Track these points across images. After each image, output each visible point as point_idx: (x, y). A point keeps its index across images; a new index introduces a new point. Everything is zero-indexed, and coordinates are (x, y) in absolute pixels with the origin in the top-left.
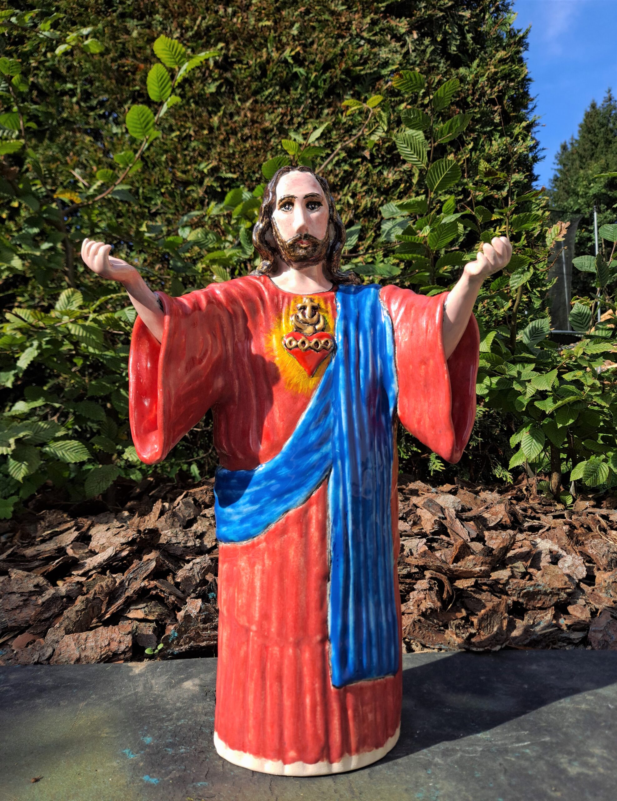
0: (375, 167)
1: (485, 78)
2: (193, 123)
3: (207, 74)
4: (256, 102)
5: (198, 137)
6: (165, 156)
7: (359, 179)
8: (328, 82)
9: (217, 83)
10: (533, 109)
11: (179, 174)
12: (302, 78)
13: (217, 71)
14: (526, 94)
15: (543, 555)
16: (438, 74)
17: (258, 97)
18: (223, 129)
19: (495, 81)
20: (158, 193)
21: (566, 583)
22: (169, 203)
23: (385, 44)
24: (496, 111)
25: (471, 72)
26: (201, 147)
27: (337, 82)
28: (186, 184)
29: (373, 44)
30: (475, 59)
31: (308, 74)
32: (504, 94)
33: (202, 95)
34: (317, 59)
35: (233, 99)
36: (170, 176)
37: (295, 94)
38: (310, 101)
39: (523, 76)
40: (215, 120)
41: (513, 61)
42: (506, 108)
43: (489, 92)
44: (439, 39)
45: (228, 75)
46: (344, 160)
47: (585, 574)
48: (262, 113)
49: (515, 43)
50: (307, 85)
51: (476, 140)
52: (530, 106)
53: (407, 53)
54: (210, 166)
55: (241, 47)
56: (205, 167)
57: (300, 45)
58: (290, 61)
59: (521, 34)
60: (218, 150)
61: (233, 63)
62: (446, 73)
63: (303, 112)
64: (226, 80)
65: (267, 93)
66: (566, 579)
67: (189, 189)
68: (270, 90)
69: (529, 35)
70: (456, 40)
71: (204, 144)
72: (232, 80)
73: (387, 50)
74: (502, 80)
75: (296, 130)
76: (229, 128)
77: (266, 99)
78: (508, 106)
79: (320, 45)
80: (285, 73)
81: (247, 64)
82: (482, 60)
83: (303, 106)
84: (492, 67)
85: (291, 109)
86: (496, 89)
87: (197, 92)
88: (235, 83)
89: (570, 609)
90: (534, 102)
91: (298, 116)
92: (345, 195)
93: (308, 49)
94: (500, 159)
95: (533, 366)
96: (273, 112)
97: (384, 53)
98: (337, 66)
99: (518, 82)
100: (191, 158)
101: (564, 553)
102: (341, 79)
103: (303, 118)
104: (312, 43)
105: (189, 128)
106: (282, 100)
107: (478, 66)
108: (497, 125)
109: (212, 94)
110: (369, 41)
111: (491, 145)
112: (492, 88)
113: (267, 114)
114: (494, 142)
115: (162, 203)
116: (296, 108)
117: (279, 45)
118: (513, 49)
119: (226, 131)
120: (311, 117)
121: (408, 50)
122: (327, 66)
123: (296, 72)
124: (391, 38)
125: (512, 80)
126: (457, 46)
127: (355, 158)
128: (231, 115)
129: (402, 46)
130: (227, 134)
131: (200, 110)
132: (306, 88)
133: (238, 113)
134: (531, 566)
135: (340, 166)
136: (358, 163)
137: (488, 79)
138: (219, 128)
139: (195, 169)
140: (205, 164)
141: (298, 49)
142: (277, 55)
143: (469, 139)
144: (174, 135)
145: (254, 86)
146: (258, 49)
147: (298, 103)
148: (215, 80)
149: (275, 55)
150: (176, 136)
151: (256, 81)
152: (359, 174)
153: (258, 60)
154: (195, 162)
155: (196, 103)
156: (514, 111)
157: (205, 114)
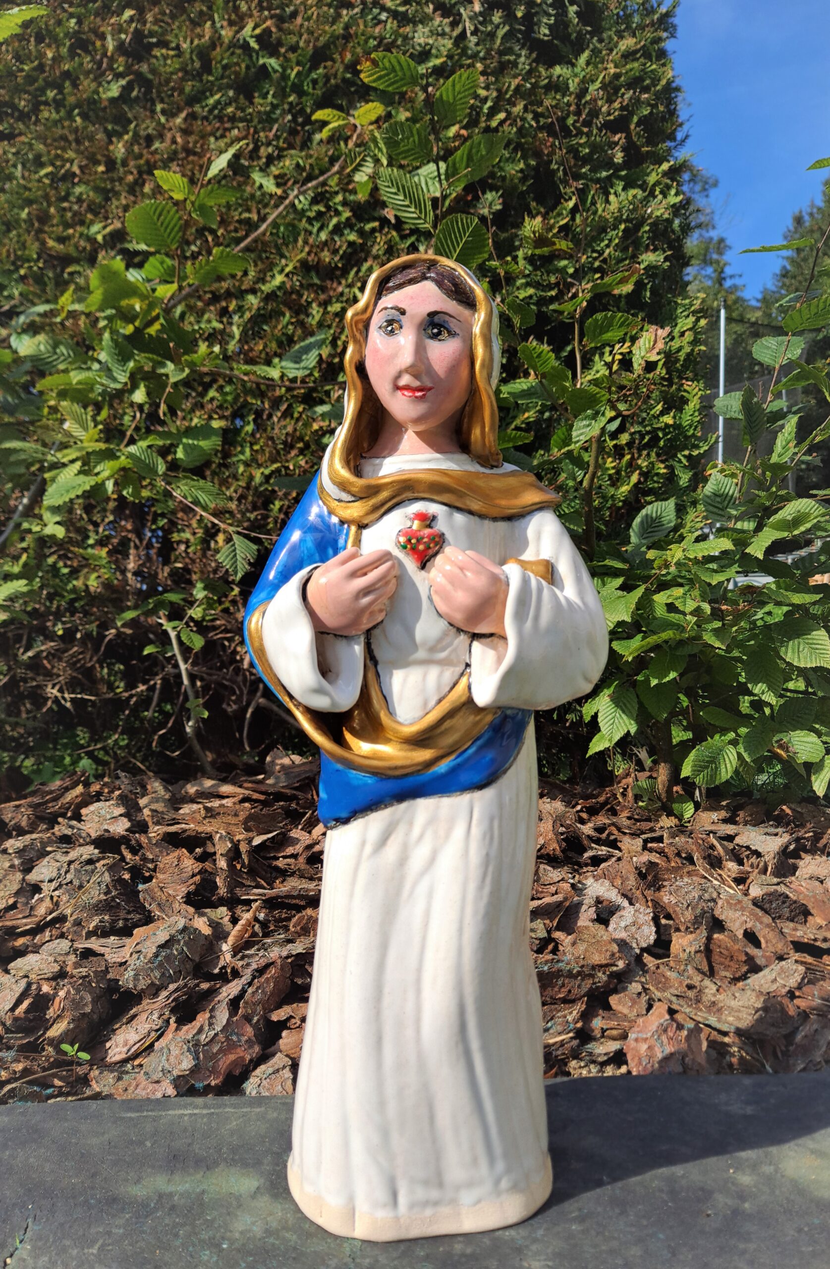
0: (403, 237)
1: (598, 84)
2: (78, 152)
3: (104, 65)
4: (192, 116)
5: (87, 177)
6: (26, 210)
7: (376, 257)
8: (321, 84)
9: (123, 82)
10: (683, 141)
11: (51, 243)
12: (275, 76)
13: (121, 59)
14: (672, 113)
15: (584, 908)
16: (515, 77)
17: (197, 108)
18: (132, 163)
19: (617, 90)
20: (15, 276)
21: (613, 955)
22: (35, 294)
23: (425, 20)
24: (616, 144)
25: (576, 75)
26: (91, 194)
27: (337, 86)
28: (67, 260)
29: (402, 19)
30: (583, 51)
31: (284, 69)
32: (632, 114)
33: (95, 102)
34: (301, 44)
35: (153, 111)
36: (36, 246)
37: (261, 105)
38: (289, 117)
39: (663, 82)
40: (119, 149)
41: (647, 55)
42: (635, 139)
43: (604, 109)
44: (519, 14)
45: (144, 68)
46: (349, 224)
47: (652, 938)
48: (204, 136)
49: (652, 24)
50: (283, 89)
51: (582, 193)
52: (680, 136)
53: (463, 35)
54: (108, 230)
55: (167, 19)
56: (98, 230)
57: (272, 17)
58: (254, 44)
59: (663, 9)
60: (124, 202)
61: (152, 46)
62: (530, 72)
63: (277, 137)
64: (139, 75)
65: (211, 101)
66: (615, 948)
67: (70, 269)
68: (217, 97)
69: (678, 11)
70: (549, 15)
71: (96, 189)
72: (150, 76)
73: (426, 30)
74: (628, 89)
75: (264, 170)
76: (142, 162)
77: (211, 111)
78: (638, 134)
79: (309, 19)
80: (243, 66)
81: (178, 47)
82: (596, 52)
83: (276, 127)
84: (611, 65)
85: (256, 132)
86: (616, 105)
87: (85, 96)
88: (156, 81)
89: (613, 1000)
90: (685, 127)
91: (269, 144)
92: (350, 286)
93: (286, 25)
94: (622, 227)
95: (620, 581)
96: (223, 136)
97: (421, 36)
98: (337, 56)
99: (656, 94)
100: (75, 214)
101: (626, 903)
102: (344, 80)
103: (277, 147)
104: (294, 15)
105: (72, 162)
106: (239, 114)
107: (588, 63)
108: (618, 168)
109: (112, 100)
110: (395, 14)
111: (607, 201)
112: (610, 101)
113: (212, 139)
114: (612, 198)
115: (21, 294)
116: (263, 129)
117: (233, 17)
118: (649, 34)
119: (138, 167)
120: (291, 146)
121: (464, 30)
122: (320, 56)
123: (264, 65)
124: (435, 11)
125: (646, 89)
126: (550, 27)
127: (369, 220)
128: (149, 140)
129: (454, 25)
130: (140, 173)
131: (91, 128)
132: (282, 94)
133: (161, 136)
134: (558, 928)
135: (342, 235)
136: (373, 230)
137: (604, 87)
138: (124, 163)
139: (81, 235)
140: (101, 225)
141: (269, 23)
142: (231, 34)
143: (568, 190)
144: (43, 172)
145: (188, 87)
146: (195, 24)
147: (268, 120)
148: (118, 76)
149: (227, 33)
150: (46, 175)
151: (193, 79)
152: (374, 251)
153: (196, 42)
154: (82, 223)
155: (84, 116)
156: (648, 143)
157: (100, 136)
